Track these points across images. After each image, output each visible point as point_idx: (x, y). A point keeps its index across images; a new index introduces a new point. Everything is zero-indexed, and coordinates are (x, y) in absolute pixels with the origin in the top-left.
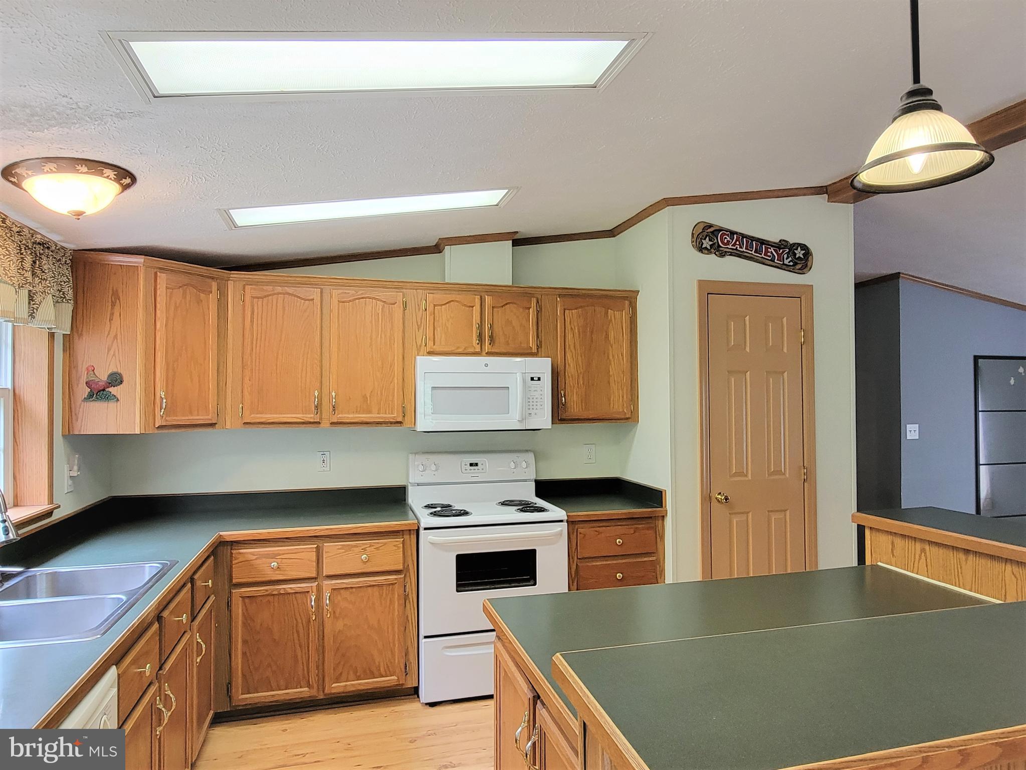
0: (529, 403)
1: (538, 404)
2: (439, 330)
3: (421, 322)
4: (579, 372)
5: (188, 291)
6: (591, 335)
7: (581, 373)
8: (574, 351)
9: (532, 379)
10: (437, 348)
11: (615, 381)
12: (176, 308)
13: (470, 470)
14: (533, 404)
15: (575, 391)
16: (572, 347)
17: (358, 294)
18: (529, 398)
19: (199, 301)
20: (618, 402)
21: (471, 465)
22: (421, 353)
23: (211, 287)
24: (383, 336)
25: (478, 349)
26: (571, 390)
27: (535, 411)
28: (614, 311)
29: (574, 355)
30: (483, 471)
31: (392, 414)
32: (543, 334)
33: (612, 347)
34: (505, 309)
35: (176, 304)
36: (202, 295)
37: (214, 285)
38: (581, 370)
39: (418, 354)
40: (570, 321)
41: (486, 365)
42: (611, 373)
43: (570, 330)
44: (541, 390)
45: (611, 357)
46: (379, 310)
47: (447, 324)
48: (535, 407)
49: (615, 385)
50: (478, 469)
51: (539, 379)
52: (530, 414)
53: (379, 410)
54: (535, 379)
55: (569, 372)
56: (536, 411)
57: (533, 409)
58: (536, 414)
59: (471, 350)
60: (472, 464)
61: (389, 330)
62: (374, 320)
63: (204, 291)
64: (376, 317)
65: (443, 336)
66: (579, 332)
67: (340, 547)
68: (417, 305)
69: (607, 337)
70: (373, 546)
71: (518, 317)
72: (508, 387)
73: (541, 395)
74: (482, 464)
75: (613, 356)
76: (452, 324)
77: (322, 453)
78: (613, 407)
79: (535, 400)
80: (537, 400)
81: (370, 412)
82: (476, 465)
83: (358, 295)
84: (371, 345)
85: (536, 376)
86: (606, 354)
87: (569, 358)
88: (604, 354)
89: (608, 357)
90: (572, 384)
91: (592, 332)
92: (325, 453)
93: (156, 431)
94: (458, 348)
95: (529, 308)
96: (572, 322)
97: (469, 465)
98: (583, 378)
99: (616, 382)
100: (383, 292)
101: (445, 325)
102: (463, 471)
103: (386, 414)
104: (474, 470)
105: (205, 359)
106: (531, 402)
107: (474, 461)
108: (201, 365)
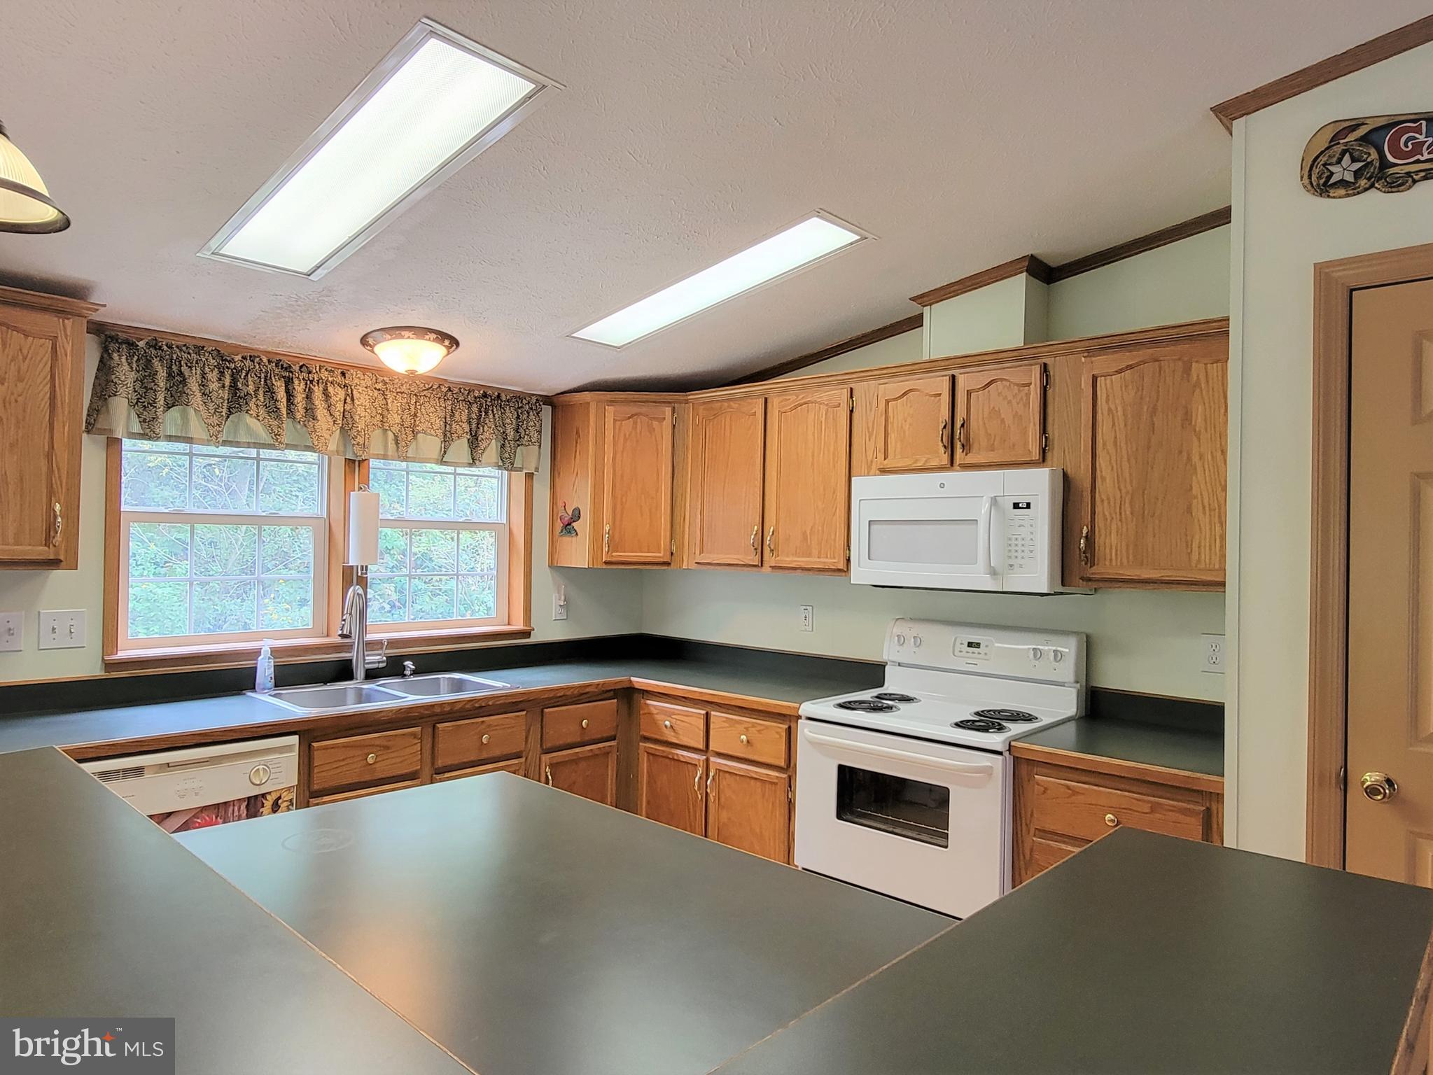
0: (1010, 548)
1: (1025, 549)
2: (893, 436)
3: (873, 428)
4: (1124, 491)
5: (639, 420)
6: (1151, 417)
7: (1127, 492)
8: (1112, 451)
9: (1016, 506)
10: (888, 463)
11: (1204, 507)
12: (626, 439)
13: (967, 652)
14: (1017, 548)
15: (1114, 527)
16: (1110, 446)
17: (799, 398)
18: (1010, 539)
19: (651, 430)
20: (1210, 550)
21: (970, 645)
22: (872, 472)
23: (664, 413)
24: (826, 452)
25: (945, 459)
26: (1105, 524)
27: (1020, 561)
28: (1206, 364)
29: (1114, 458)
30: (986, 657)
31: (834, 558)
32: (1056, 426)
33: (1199, 439)
34: (989, 391)
35: (625, 435)
36: (655, 423)
37: (668, 411)
38: (1129, 488)
39: (868, 473)
40: (1108, 396)
41: (942, 486)
42: (1195, 491)
43: (1106, 413)
44: (1031, 526)
45: (1195, 459)
46: (822, 417)
47: (904, 426)
48: (1020, 554)
49: (1204, 513)
50: (979, 653)
51: (1028, 506)
52: (1011, 566)
53: (820, 552)
54: (1020, 505)
55: (1101, 490)
56: (1022, 562)
57: (1016, 557)
58: (1021, 566)
59: (935, 463)
60: (972, 643)
61: (832, 443)
62: (816, 432)
63: (657, 418)
64: (819, 427)
65: (899, 445)
66: (1124, 414)
67: (725, 719)
68: (868, 404)
69: (1187, 417)
70: (755, 727)
71: (1009, 402)
72: (977, 520)
73: (1032, 533)
74: (987, 646)
75: (1201, 457)
76: (910, 425)
77: (805, 607)
78: (1199, 561)
79: (1020, 542)
80: (1023, 542)
81: (810, 555)
82: (978, 645)
83: (800, 400)
84: (813, 464)
85: (1022, 500)
86: (1185, 454)
87: (1103, 465)
88: (1180, 452)
89: (1189, 459)
90: (1107, 513)
91: (1154, 412)
92: (808, 607)
93: (605, 567)
94: (916, 461)
95: (1029, 385)
96: (1111, 398)
97: (966, 644)
98: (1131, 503)
99: (1207, 509)
100: (826, 392)
101: (902, 427)
102: (957, 653)
103: (827, 557)
104: (973, 653)
105: (657, 491)
106: (1013, 545)
107: (974, 639)
108: (652, 498)
